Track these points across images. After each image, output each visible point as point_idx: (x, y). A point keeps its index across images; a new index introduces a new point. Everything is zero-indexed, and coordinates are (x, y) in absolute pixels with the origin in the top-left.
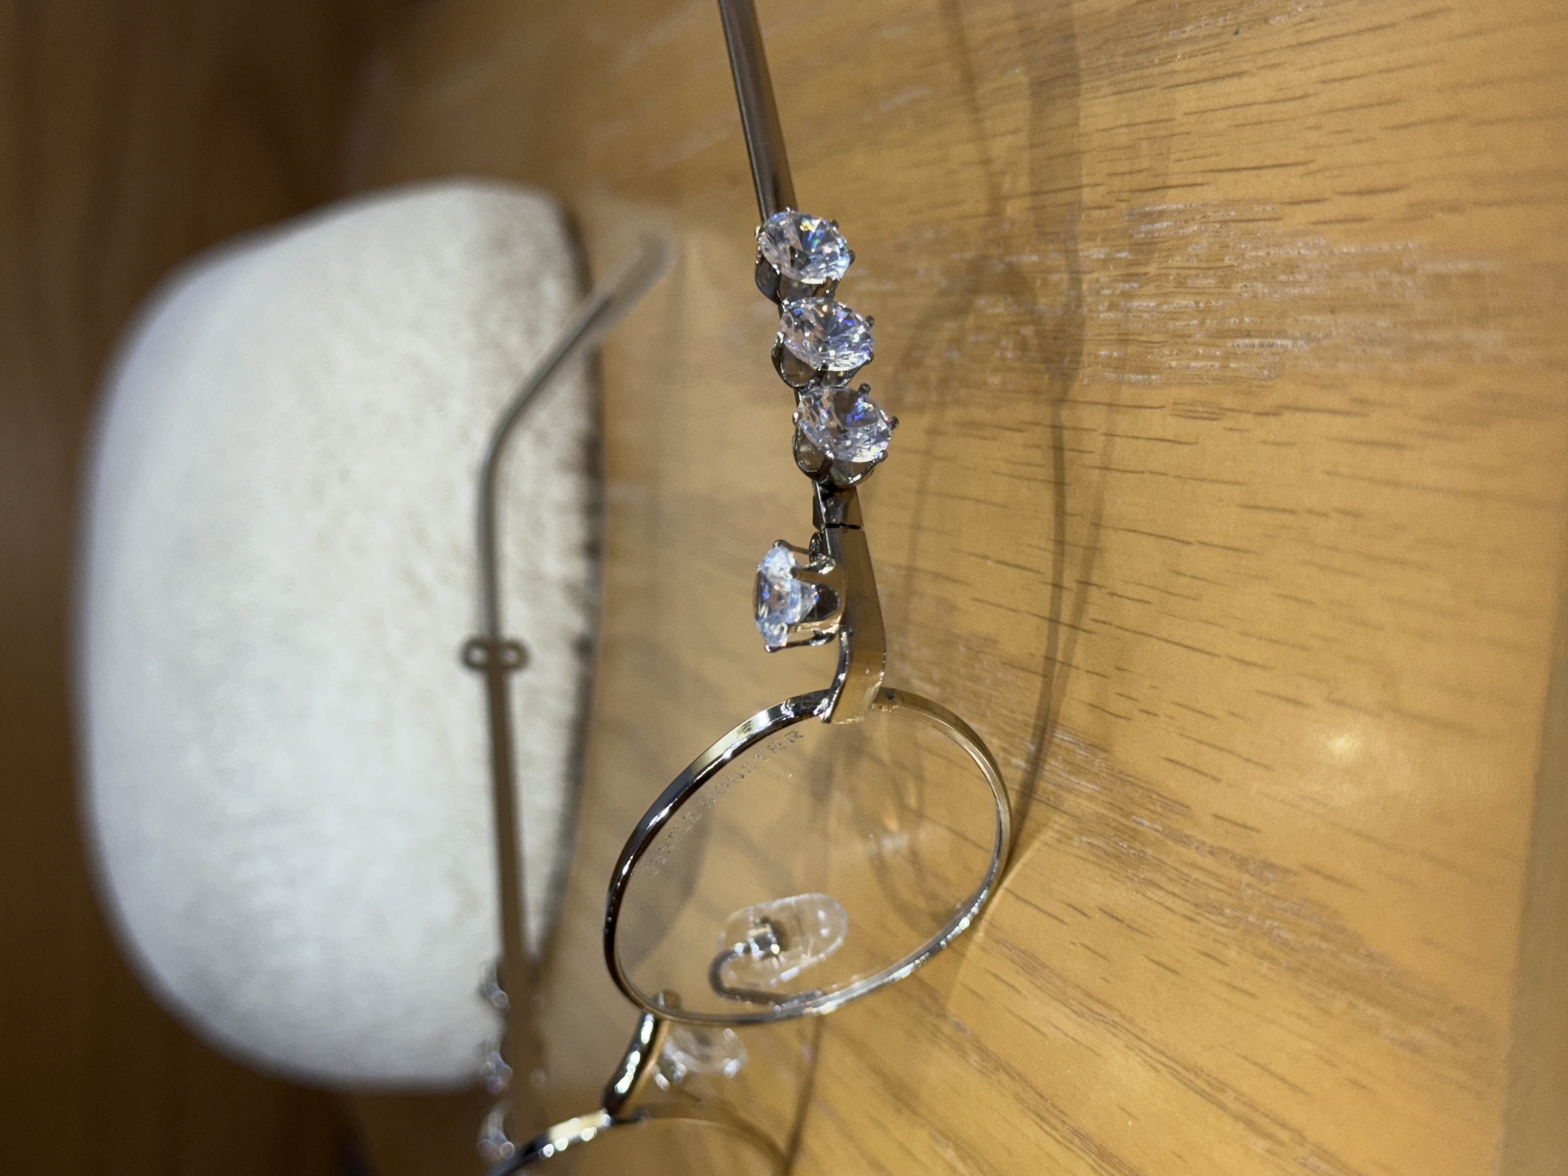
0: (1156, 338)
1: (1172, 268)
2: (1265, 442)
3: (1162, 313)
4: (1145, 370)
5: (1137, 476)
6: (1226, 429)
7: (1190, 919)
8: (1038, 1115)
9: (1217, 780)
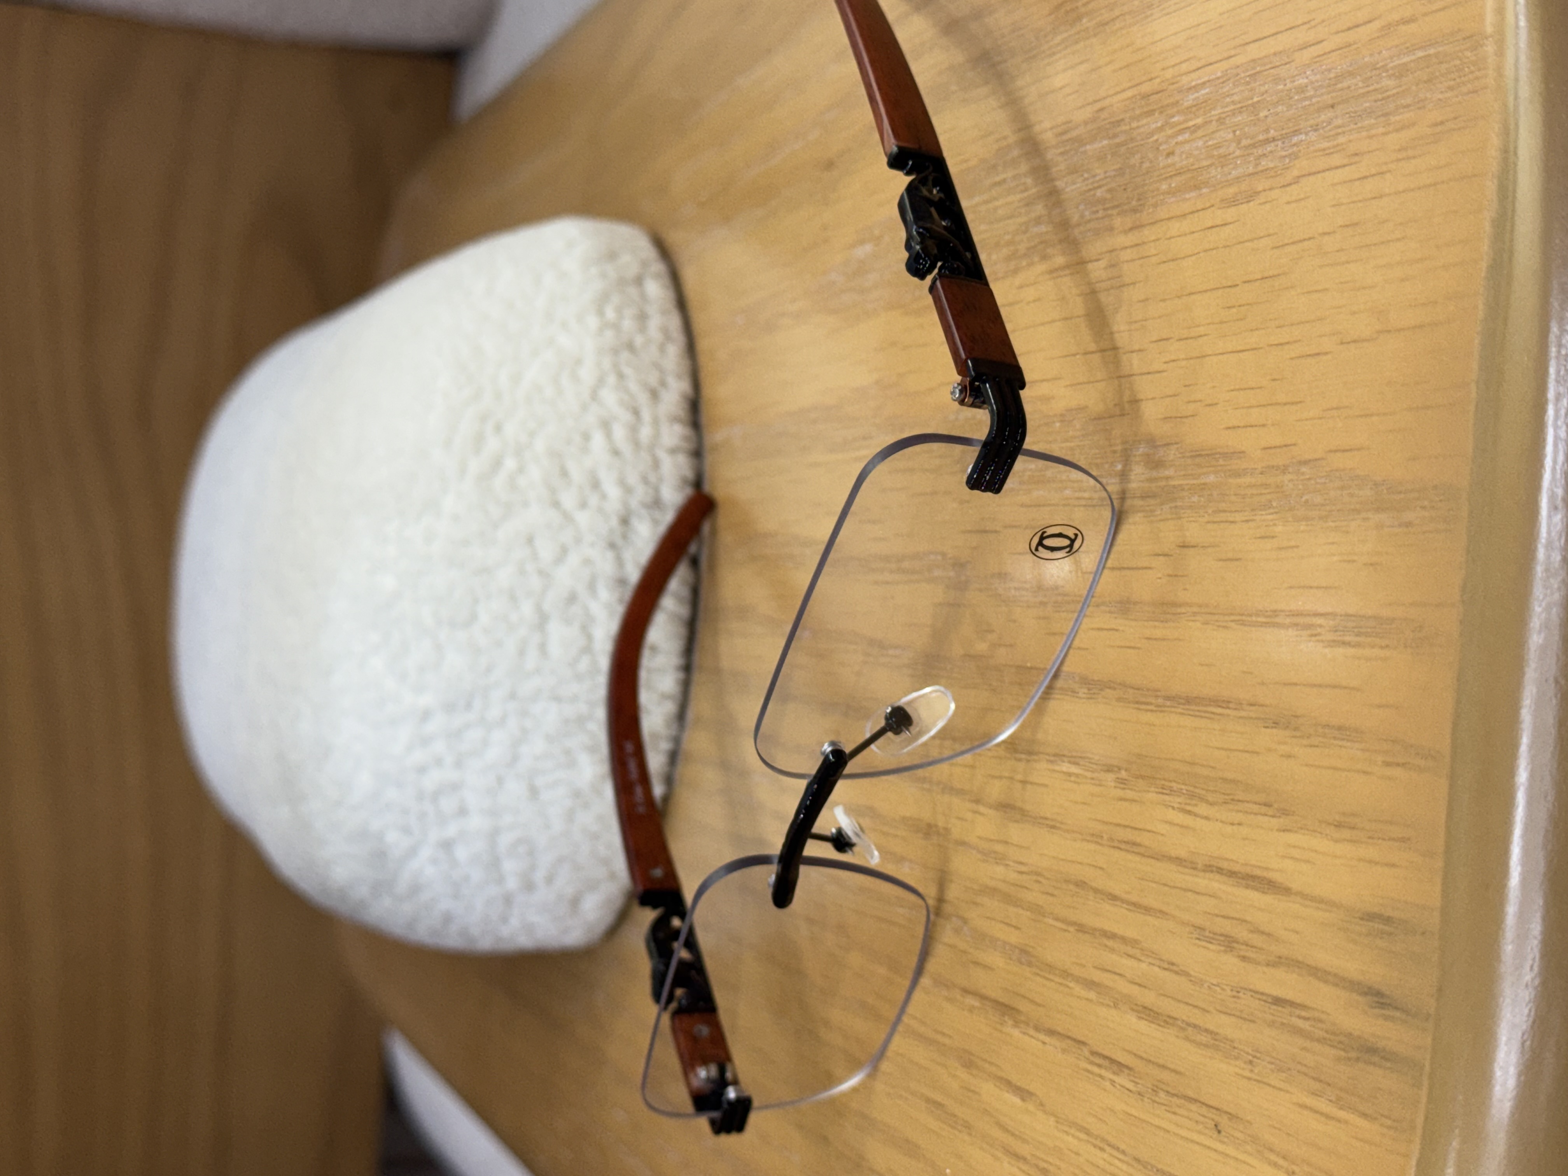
0: (1205, 163)
1: (1213, 116)
2: (1288, 203)
3: (1207, 147)
4: (1197, 187)
5: (1194, 258)
6: (1260, 204)
7: (1247, 521)
8: (1137, 703)
9: (1264, 425)
